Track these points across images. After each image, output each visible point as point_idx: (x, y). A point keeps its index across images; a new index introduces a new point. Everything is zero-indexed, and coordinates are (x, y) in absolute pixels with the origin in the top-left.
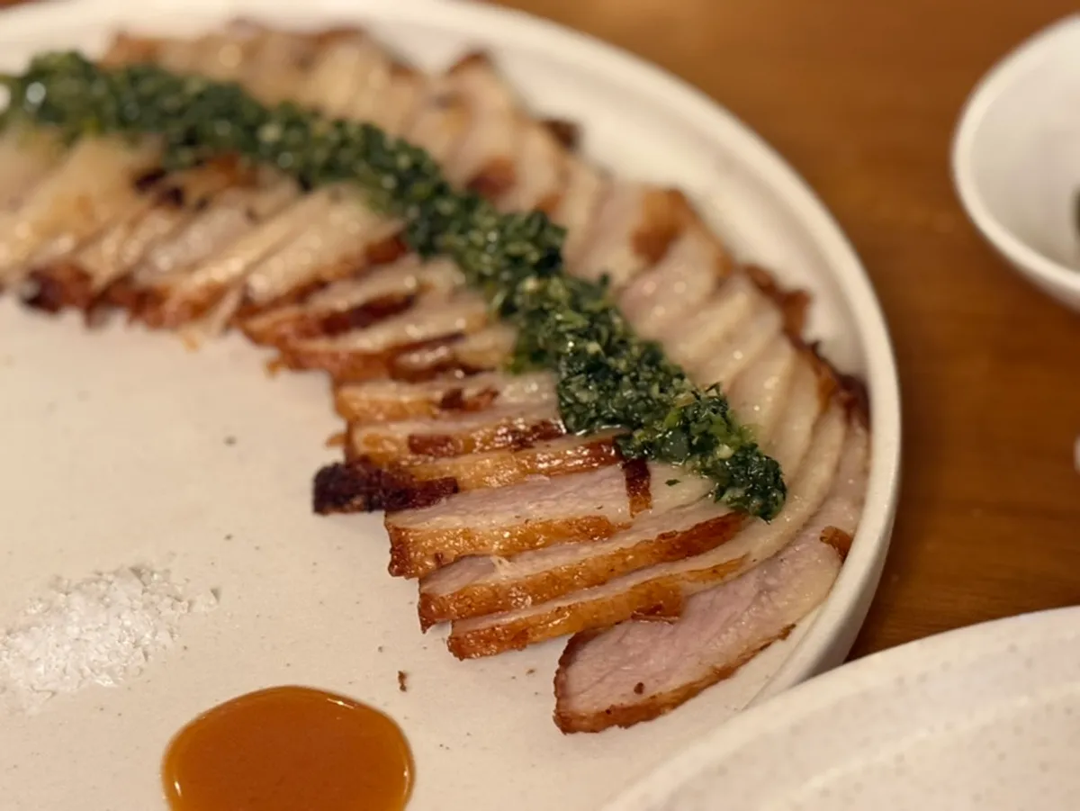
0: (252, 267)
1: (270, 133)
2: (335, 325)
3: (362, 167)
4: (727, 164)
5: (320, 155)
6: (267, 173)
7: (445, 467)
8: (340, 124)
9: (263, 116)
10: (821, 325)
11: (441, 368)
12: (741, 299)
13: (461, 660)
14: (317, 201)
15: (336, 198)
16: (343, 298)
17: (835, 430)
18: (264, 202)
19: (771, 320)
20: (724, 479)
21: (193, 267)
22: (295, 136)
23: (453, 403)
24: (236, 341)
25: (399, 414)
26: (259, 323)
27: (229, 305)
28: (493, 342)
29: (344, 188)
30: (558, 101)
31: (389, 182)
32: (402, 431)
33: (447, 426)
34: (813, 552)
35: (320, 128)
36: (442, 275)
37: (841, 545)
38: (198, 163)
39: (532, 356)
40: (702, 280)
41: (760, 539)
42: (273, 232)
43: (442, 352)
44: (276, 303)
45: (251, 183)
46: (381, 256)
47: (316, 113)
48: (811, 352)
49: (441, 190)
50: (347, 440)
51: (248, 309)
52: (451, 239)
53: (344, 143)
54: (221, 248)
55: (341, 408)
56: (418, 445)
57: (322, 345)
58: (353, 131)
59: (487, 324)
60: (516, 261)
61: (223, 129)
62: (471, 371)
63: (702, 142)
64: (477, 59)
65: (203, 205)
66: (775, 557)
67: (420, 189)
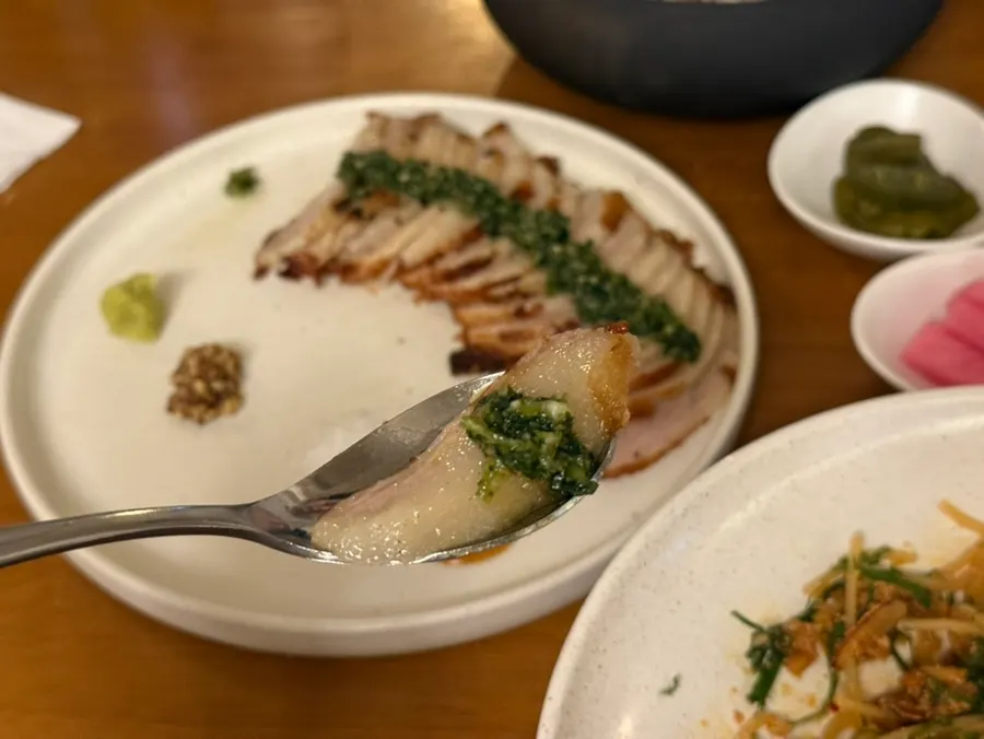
1: (404, 177)
2: (451, 276)
3: (455, 192)
5: (432, 187)
6: (404, 197)
7: (520, 347)
8: (443, 170)
9: (399, 168)
10: (701, 258)
11: (511, 296)
14: (433, 211)
15: (442, 210)
16: (453, 261)
17: (719, 314)
18: (404, 213)
20: (668, 344)
21: (370, 249)
22: (418, 178)
23: (520, 314)
24: (396, 288)
25: (492, 321)
27: (392, 269)
28: (535, 280)
29: (448, 204)
30: (545, 147)
31: (471, 199)
32: (494, 330)
33: (518, 326)
35: (431, 172)
36: (504, 245)
37: (731, 375)
38: (368, 195)
39: (558, 285)
40: (638, 240)
41: (689, 374)
42: (410, 230)
43: (509, 288)
44: (417, 267)
45: (396, 204)
47: (425, 164)
49: (499, 201)
50: (464, 337)
52: (506, 227)
53: (446, 179)
55: (458, 319)
56: (505, 337)
57: (445, 288)
58: (451, 173)
60: (546, 238)
61: (379, 176)
62: (526, 296)
64: (501, 128)
65: (372, 217)
67: (489, 201)
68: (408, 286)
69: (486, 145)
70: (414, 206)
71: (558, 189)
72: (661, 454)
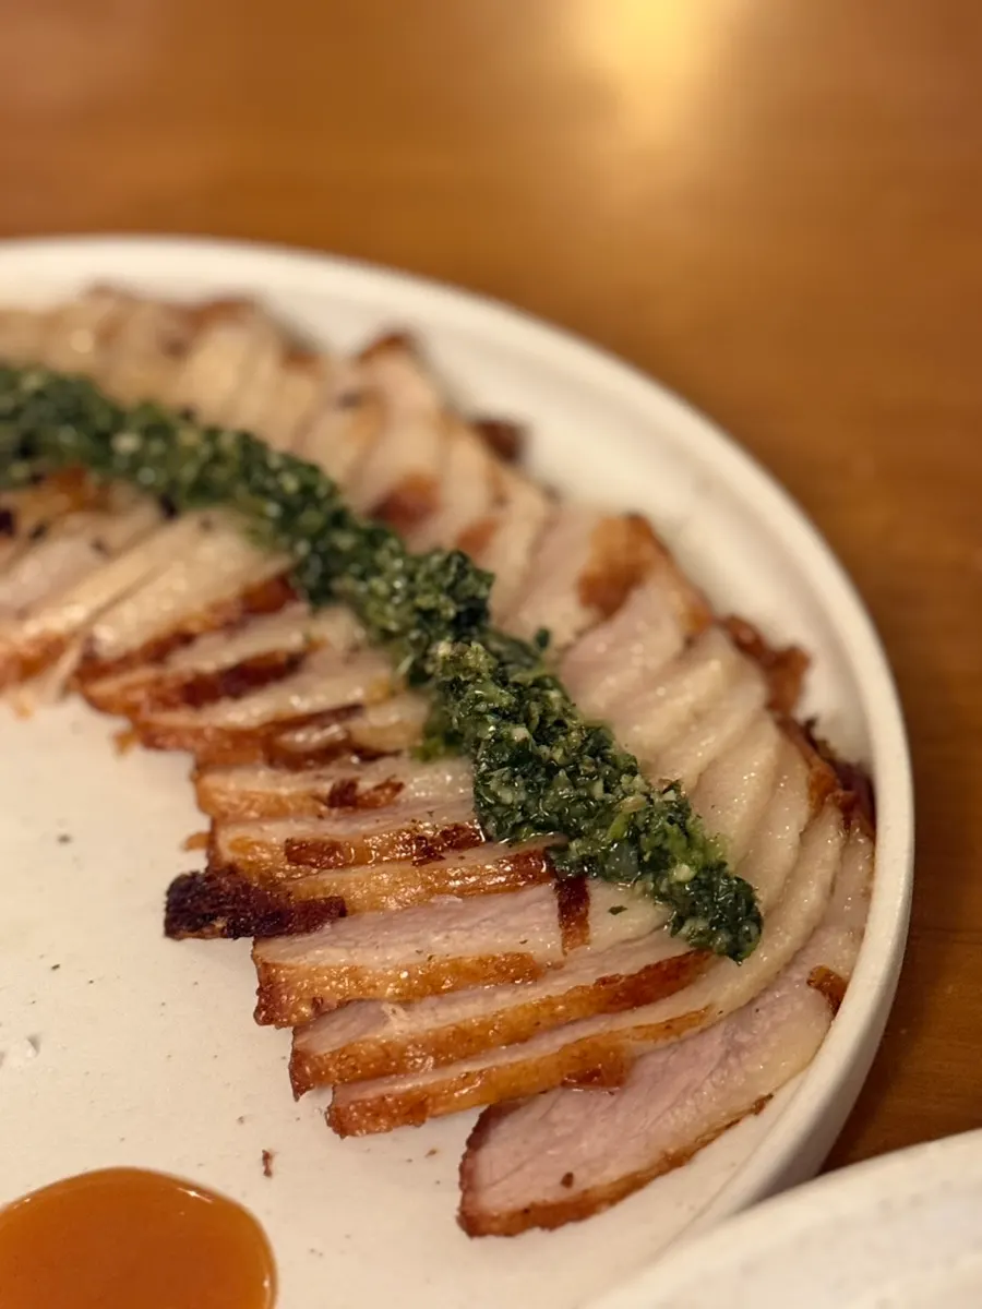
0: (99, 614)
1: (127, 443)
2: (199, 692)
3: (241, 490)
4: (707, 484)
5: (188, 472)
6: (122, 493)
7: (331, 882)
8: (212, 434)
9: (119, 420)
10: (818, 698)
12: (717, 664)
13: (342, 1137)
14: (184, 529)
15: (206, 526)
16: (214, 656)
17: (830, 839)
18: (117, 532)
19: (755, 692)
20: (682, 907)
22: (157, 447)
23: (344, 799)
24: (76, 708)
25: (276, 811)
26: (106, 688)
27: (69, 662)
28: (396, 719)
29: (216, 514)
31: (273, 509)
32: (277, 833)
33: (336, 828)
34: (797, 1000)
35: (188, 437)
36: (337, 628)
37: (832, 991)
38: (35, 480)
39: (445, 739)
40: (668, 638)
41: (728, 984)
42: (125, 570)
43: (335, 731)
44: (126, 662)
45: (100, 506)
46: (260, 603)
47: (188, 415)
48: (804, 736)
49: (339, 520)
50: (209, 841)
51: (92, 669)
52: (345, 584)
53: (217, 458)
54: (58, 592)
55: (204, 802)
56: (297, 852)
57: (181, 718)
58: (227, 442)
59: (392, 694)
60: (428, 616)
61: (67, 436)
62: (369, 755)
63: (676, 455)
64: (396, 342)
65: (39, 533)
66: (747, 1008)
67: (312, 519)
68: (100, 706)
69: (348, 380)
70: (147, 513)
71: (500, 500)
72: (633, 1184)
